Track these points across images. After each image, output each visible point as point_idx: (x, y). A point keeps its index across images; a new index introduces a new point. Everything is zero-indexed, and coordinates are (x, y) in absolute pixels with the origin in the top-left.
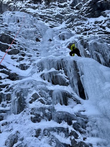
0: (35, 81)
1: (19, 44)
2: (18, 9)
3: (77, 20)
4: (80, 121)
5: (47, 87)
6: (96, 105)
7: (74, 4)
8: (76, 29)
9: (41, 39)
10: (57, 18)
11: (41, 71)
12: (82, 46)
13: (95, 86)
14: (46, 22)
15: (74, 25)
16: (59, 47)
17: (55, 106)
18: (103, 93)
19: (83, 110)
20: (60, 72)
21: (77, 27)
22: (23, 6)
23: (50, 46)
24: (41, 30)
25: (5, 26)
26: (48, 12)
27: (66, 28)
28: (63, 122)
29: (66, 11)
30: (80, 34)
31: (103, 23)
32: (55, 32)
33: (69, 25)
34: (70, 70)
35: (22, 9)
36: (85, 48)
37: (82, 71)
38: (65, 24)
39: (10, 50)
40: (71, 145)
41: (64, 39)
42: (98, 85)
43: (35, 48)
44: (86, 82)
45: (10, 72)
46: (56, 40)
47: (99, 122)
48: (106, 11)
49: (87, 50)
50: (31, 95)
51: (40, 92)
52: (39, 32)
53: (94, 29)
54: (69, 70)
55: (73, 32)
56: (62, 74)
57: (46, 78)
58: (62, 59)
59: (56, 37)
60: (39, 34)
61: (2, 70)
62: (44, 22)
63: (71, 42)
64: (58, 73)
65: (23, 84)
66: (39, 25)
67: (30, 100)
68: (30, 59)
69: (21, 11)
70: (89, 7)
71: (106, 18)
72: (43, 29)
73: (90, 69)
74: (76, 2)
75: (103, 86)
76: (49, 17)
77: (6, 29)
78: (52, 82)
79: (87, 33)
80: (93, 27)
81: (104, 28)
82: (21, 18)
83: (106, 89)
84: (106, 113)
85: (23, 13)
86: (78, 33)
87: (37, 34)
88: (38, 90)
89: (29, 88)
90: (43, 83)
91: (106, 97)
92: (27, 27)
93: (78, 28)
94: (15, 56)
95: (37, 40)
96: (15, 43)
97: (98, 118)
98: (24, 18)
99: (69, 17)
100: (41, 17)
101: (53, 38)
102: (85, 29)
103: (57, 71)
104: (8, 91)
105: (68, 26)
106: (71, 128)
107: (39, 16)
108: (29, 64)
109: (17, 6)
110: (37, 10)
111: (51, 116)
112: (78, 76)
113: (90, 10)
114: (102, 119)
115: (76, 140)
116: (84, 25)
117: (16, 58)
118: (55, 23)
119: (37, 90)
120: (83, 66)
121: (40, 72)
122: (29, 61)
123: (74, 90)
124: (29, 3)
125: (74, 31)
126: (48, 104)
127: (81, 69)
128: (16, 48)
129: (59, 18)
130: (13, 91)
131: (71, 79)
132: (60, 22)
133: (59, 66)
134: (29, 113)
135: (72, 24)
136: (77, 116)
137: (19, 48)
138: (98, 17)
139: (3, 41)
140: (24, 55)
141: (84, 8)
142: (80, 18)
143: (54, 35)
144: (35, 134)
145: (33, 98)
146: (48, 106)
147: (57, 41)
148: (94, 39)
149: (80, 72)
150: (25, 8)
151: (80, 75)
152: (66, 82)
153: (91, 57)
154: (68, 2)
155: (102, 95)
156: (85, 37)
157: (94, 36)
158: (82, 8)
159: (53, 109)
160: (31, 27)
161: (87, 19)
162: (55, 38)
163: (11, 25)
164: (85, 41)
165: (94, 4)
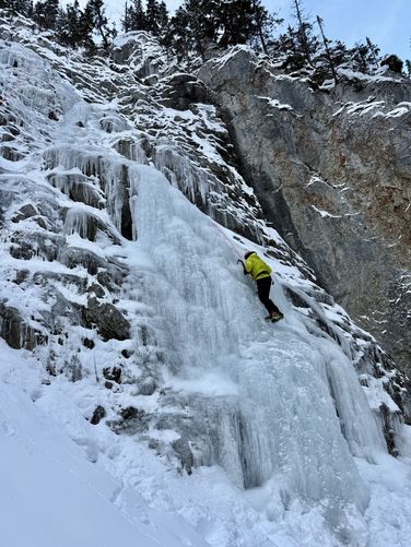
0: (33, 182)
3: (142, 103)
4: (113, 271)
5: (57, 199)
6: (149, 251)
7: (143, 73)
8: (137, 120)
9: (60, 117)
10: (103, 88)
12: (143, 152)
14: (77, 88)
15: (136, 111)
17: (67, 237)
19: (123, 254)
21: (141, 115)
22: (33, 39)
26: (86, 69)
27: (117, 112)
28: (79, 267)
29: (125, 81)
30: (144, 131)
31: (190, 125)
33: (125, 109)
35: (29, 44)
36: (148, 156)
38: (118, 104)
40: (86, 307)
41: (109, 131)
43: (44, 130)
47: (147, 279)
48: (200, 105)
49: (151, 160)
50: (20, 206)
51: (39, 205)
53: (171, 128)
54: (110, 181)
55: (130, 123)
57: (57, 184)
58: (100, 157)
62: (74, 87)
63: (123, 139)
65: (5, 181)
67: (15, 216)
69: (28, 47)
70: (171, 87)
71: (197, 117)
72: (68, 99)
74: (147, 71)
76: (86, 80)
78: (69, 194)
79: (156, 132)
80: (170, 124)
81: (189, 133)
82: (23, 60)
83: (172, 228)
84: (164, 266)
86: (139, 128)
88: (37, 199)
89: (17, 193)
90: (50, 191)
91: (169, 241)
93: (141, 119)
97: (147, 272)
98: (29, 62)
99: (129, 93)
100: (70, 74)
102: (155, 123)
105: (123, 109)
106: (92, 280)
108: (24, 153)
110: (63, 57)
111: (56, 253)
112: (126, 196)
113: (171, 93)
114: (155, 275)
115: (98, 299)
116: (153, 117)
118: (96, 95)
119: (34, 200)
120: (140, 179)
121: (46, 169)
122: (25, 146)
123: (112, 219)
124: (48, 37)
125: (134, 123)
126: (53, 230)
129: (109, 89)
131: (111, 197)
132: (108, 97)
134: (8, 239)
135: (131, 107)
136: (110, 262)
138: (183, 110)
140: (16, 133)
141: (160, 85)
142: (149, 101)
144: (14, 276)
145: (23, 214)
146: (52, 234)
148: (168, 144)
149: (130, 189)
154: (132, 65)
156: (151, 137)
158: (157, 85)
159: (64, 242)
161: (162, 108)
164: (150, 143)
165: (180, 84)
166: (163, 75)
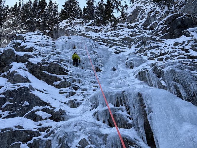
0: (85, 121)
1: (71, 75)
2: (77, 33)
3: (150, 43)
5: (100, 129)
7: (147, 23)
8: (149, 54)
10: (124, 42)
11: (94, 109)
12: (155, 75)
13: (168, 128)
14: (109, 47)
15: (146, 49)
16: (125, 78)
18: (180, 139)
20: (120, 109)
21: (150, 51)
22: (83, 29)
23: (114, 77)
25: (57, 54)
26: (113, 34)
27: (135, 53)
29: (137, 32)
30: (155, 60)
31: (186, 45)
32: (120, 58)
33: (140, 49)
34: (134, 106)
35: (81, 33)
36: (159, 77)
37: (150, 107)
38: (135, 48)
39: (58, 83)
41: (132, 68)
42: (172, 126)
43: (93, 80)
44: (155, 122)
45: (53, 110)
46: (121, 69)
48: (190, 29)
49: (162, 80)
50: (78, 141)
51: (89, 137)
52: (101, 60)
53: (172, 52)
54: (132, 107)
55: (145, 58)
56: (123, 111)
57: (100, 118)
58: (123, 92)
59: (122, 64)
60: (100, 62)
61: (44, 107)
62: (108, 47)
63: (141, 70)
64: (117, 110)
65: (69, 125)
66: (101, 51)
68: (83, 93)
69: (80, 35)
70: (166, 25)
71: (190, 38)
72: (105, 56)
73: (161, 104)
74: (149, 21)
75: (179, 128)
76: (114, 40)
77: (58, 57)
78: (108, 123)
79: (163, 58)
80: (171, 50)
81: (187, 51)
82: (78, 43)
83: (184, 133)
85: (81, 37)
86: (151, 59)
87: (97, 62)
88: (88, 133)
89: (76, 132)
90: (96, 124)
91: (184, 144)
92: (85, 54)
93: (151, 53)
94: (64, 90)
96: (67, 74)
98: (82, 43)
99: (140, 39)
100: (104, 41)
101: (117, 66)
102: (161, 53)
103: (116, 107)
104: (49, 135)
105: (138, 51)
107: (101, 40)
108: (81, 100)
109: (76, 30)
110: (100, 33)
112: (145, 115)
113: (167, 29)
116: (159, 49)
117: (65, 93)
118: (121, 47)
119: (86, 134)
120: (151, 100)
122: (81, 96)
123: (139, 134)
124: (91, 25)
125: (147, 57)
127: (148, 105)
128: (67, 80)
129: (128, 41)
130: (54, 136)
131: (135, 118)
132: (128, 46)
133: (119, 101)
135: (143, 47)
137: (71, 80)
138: (178, 37)
139: (52, 71)
141: (159, 27)
142: (154, 39)
143: (119, 62)
145: (80, 146)
147: (123, 70)
148: (171, 65)
149: (147, 109)
150: (85, 31)
151: (147, 112)
152: (128, 123)
153: (168, 89)
154: (140, 21)
155: (178, 142)
156: (160, 63)
157: (172, 61)
158: (157, 27)
160: (91, 53)
161: (164, 41)
162: (121, 66)
163: (65, 52)
164: (159, 68)
165: (172, 21)
166: (160, 19)
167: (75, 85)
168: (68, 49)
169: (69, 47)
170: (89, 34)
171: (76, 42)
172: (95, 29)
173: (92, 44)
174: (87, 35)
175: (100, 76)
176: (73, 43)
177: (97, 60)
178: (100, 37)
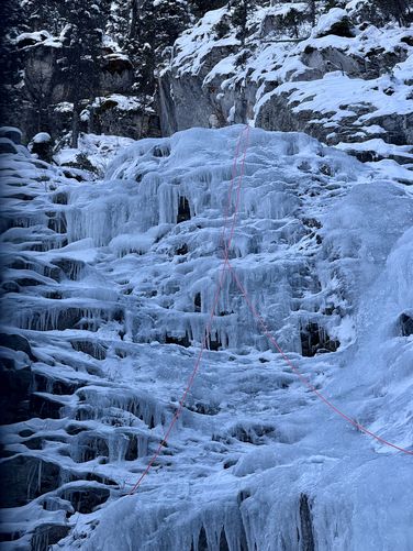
1: (81, 414)
24: (355, 244)
52: (336, 273)
60: (335, 284)
87: (317, 287)
92: (242, 245)
95: (314, 341)
96: (53, 411)
107: (376, 129)
109: (254, 77)
128: (48, 450)
150: (298, 77)
160: (283, 235)
163: (124, 253)
167: (90, 477)
168: (144, 230)
169: (149, 212)
170: (310, 99)
171: (193, 170)
172: (367, 50)
173: (304, 167)
174: (296, 103)
175: (318, 387)
176: (177, 182)
177: (315, 277)
178: (374, 109)
